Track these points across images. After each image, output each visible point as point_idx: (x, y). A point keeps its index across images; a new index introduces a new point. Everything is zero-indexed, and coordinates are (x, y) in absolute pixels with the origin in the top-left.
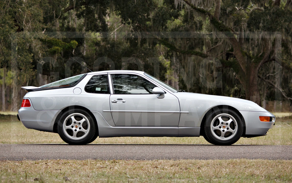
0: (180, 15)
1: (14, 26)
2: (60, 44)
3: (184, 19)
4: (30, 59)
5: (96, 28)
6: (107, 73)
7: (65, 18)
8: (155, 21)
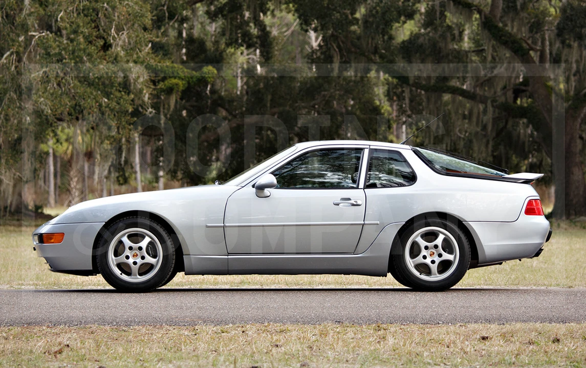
0: (418, 12)
1: (95, 38)
2: (180, 73)
3: (426, 19)
4: (128, 105)
5: (247, 39)
7: (184, 20)
8: (369, 25)
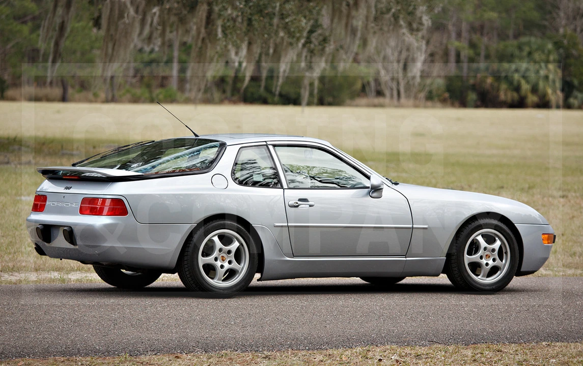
6: (265, 143)
